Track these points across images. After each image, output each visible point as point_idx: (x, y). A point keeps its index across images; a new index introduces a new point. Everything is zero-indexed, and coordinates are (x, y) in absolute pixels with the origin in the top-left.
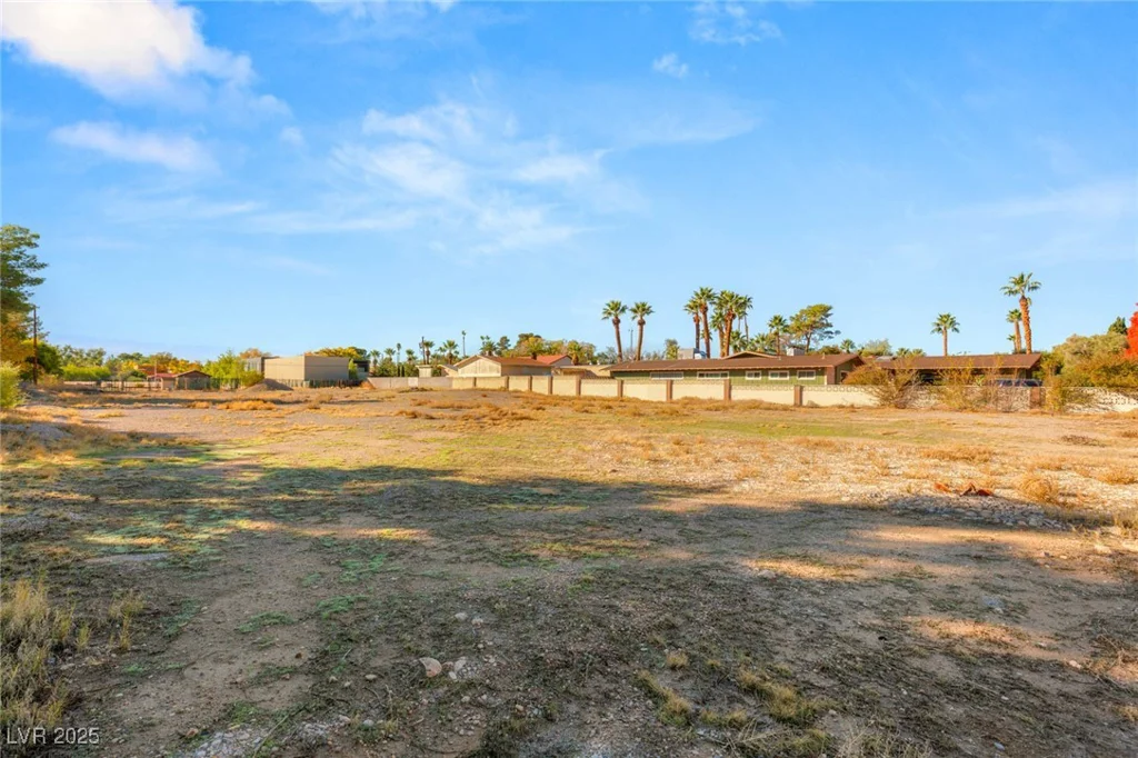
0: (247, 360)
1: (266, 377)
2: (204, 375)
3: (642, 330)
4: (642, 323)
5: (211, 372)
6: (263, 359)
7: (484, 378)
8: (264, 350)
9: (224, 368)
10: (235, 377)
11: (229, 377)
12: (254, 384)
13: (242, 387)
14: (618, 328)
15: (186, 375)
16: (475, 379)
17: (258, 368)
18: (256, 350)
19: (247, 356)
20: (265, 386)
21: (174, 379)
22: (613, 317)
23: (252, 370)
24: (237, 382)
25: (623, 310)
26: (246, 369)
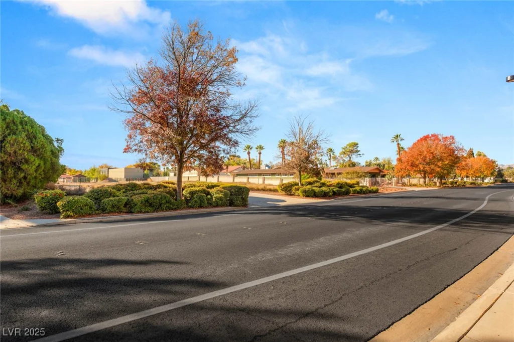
0: (102, 169)
1: (109, 177)
2: (84, 176)
3: (260, 156)
4: (260, 153)
5: (86, 175)
6: (109, 169)
7: (192, 177)
8: (109, 165)
9: (92, 173)
10: (96, 177)
11: (94, 177)
12: (104, 179)
13: (99, 181)
14: (249, 156)
15: (76, 176)
16: (189, 177)
17: (107, 173)
18: (106, 165)
19: (102, 167)
20: (108, 181)
21: (71, 178)
22: (247, 151)
23: (104, 174)
24: (97, 179)
25: (251, 148)
26: (101, 173)
